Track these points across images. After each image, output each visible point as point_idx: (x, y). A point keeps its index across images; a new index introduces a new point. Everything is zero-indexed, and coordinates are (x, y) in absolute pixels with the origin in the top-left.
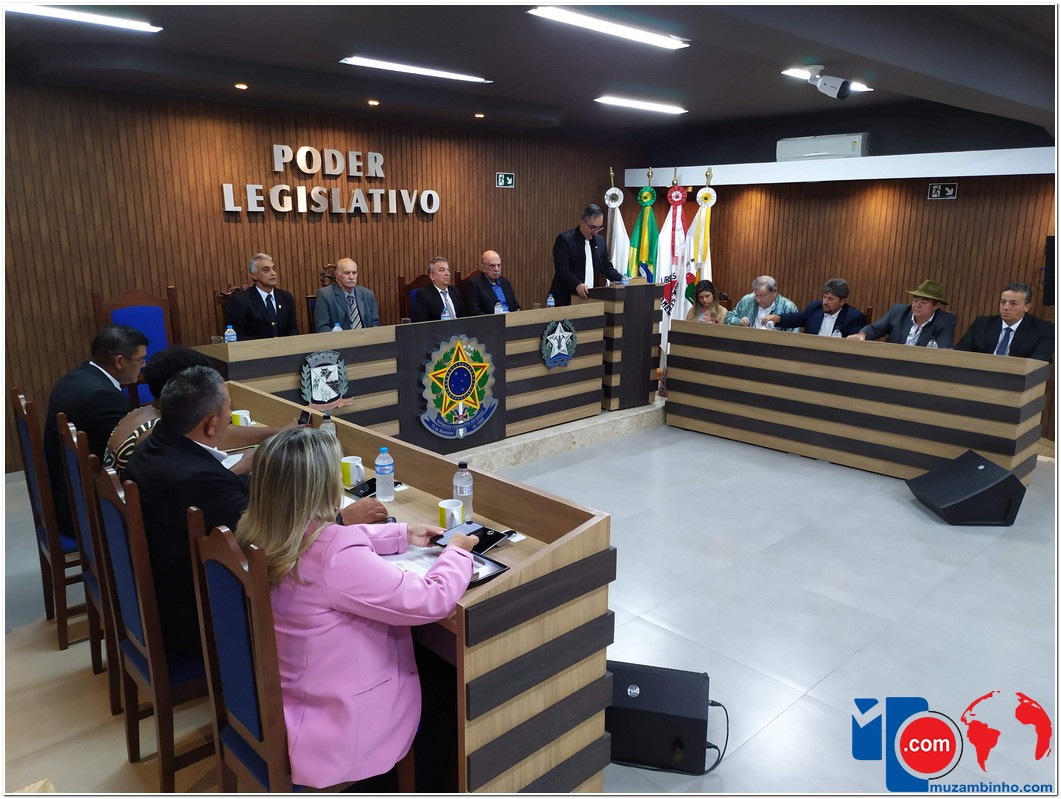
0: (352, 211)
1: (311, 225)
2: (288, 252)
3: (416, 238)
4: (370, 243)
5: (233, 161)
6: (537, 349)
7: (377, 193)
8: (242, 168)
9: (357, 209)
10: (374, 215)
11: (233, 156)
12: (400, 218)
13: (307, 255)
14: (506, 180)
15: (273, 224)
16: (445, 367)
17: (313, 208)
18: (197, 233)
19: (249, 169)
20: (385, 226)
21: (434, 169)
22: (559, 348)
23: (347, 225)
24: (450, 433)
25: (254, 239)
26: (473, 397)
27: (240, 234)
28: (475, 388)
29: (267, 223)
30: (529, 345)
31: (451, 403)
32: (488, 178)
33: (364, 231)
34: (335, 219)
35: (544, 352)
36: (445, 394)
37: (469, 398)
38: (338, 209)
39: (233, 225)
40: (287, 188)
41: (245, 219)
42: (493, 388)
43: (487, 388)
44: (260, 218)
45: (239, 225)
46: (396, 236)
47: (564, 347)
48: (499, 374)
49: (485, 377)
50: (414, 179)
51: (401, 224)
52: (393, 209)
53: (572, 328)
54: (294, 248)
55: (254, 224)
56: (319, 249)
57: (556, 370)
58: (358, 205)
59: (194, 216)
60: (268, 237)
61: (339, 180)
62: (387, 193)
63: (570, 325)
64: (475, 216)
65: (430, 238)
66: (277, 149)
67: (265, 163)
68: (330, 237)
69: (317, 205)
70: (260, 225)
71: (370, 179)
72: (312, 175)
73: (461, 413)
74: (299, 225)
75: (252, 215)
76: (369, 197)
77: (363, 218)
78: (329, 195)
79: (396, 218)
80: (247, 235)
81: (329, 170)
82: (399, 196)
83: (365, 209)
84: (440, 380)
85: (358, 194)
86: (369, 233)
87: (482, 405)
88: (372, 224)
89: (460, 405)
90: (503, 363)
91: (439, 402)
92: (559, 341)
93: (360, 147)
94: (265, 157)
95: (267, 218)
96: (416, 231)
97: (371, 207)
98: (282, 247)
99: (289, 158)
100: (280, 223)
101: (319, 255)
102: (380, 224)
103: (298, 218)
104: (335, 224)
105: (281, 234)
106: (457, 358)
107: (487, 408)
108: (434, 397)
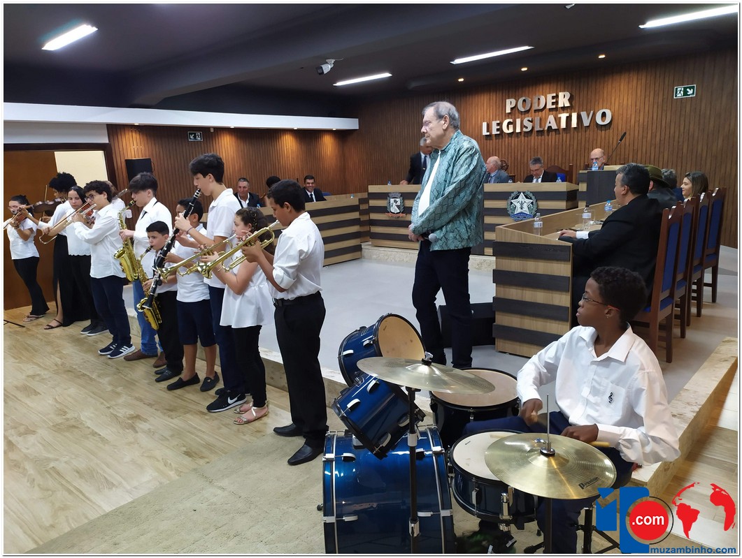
0: (546, 129)
2: (513, 154)
4: (560, 147)
7: (564, 116)
9: (550, 128)
10: (560, 129)
15: (507, 139)
17: (525, 130)
19: (495, 113)
20: (572, 136)
23: (546, 137)
25: (497, 148)
27: (491, 146)
38: (538, 128)
39: (487, 140)
40: (511, 120)
45: (491, 141)
52: (574, 124)
54: (516, 152)
56: (529, 151)
58: (550, 125)
60: (503, 146)
61: (544, 112)
62: (571, 115)
66: (508, 101)
67: (503, 110)
68: (536, 144)
69: (527, 128)
70: (500, 140)
71: (560, 109)
72: (528, 111)
76: (558, 120)
78: (533, 122)
81: (535, 107)
82: (579, 116)
83: (554, 127)
85: (551, 118)
86: (561, 141)
88: (559, 135)
93: (555, 91)
95: (501, 137)
97: (560, 125)
98: (510, 151)
99: (513, 105)
100: (510, 138)
102: (568, 135)
104: (540, 137)
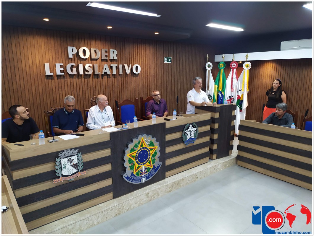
0: (103, 73)
1: (86, 80)
3: (131, 84)
4: (111, 86)
5: (50, 54)
6: (180, 137)
7: (114, 66)
8: (54, 56)
9: (106, 73)
10: (113, 75)
11: (50, 51)
12: (124, 76)
13: (84, 92)
14: (168, 60)
15: (69, 80)
16: (135, 150)
17: (86, 73)
18: (33, 85)
19: (57, 57)
20: (118, 79)
21: (139, 56)
22: (190, 135)
23: (101, 79)
24: (138, 181)
25: (60, 86)
26: (150, 163)
27: (53, 84)
28: (150, 158)
29: (66, 79)
30: (177, 135)
31: (139, 167)
32: (161, 59)
33: (109, 82)
34: (96, 77)
35: (184, 138)
36: (135, 163)
37: (148, 164)
38: (97, 73)
39: (50, 81)
40: (74, 65)
41: (56, 78)
42: (159, 157)
43: (157, 158)
44: (62, 77)
45: (53, 81)
46: (123, 83)
47: (193, 135)
48: (162, 151)
49: (156, 153)
50: (130, 60)
51: (124, 78)
52: (121, 72)
53: (196, 126)
54: (78, 89)
55: (60, 80)
56: (89, 89)
57: (189, 145)
58: (106, 71)
59: (32, 77)
60: (66, 85)
61: (98, 61)
62: (119, 66)
63: (196, 125)
64: (156, 74)
65: (137, 84)
66: (70, 48)
67: (65, 54)
68: (94, 84)
69: (88, 72)
70: (62, 80)
71: (111, 60)
72: (86, 59)
73: (143, 171)
74: (80, 80)
75: (59, 76)
76: (111, 68)
77: (109, 76)
78: (93, 67)
79: (122, 76)
80: (57, 84)
81: (93, 57)
82: (124, 67)
83: (109, 73)
84: (133, 157)
85: (106, 66)
86: (111, 82)
87: (154, 166)
88: (112, 79)
89: (143, 168)
90: (164, 144)
91: (132, 168)
92: (191, 132)
93: (107, 47)
94: (64, 52)
95: (66, 77)
96: (131, 81)
97: (112, 72)
98: (72, 89)
99: (75, 52)
100: (72, 79)
101: (89, 92)
102: (116, 79)
103: (80, 77)
104: (96, 79)
105: (72, 84)
106: (142, 145)
107: (156, 166)
108: (130, 165)
